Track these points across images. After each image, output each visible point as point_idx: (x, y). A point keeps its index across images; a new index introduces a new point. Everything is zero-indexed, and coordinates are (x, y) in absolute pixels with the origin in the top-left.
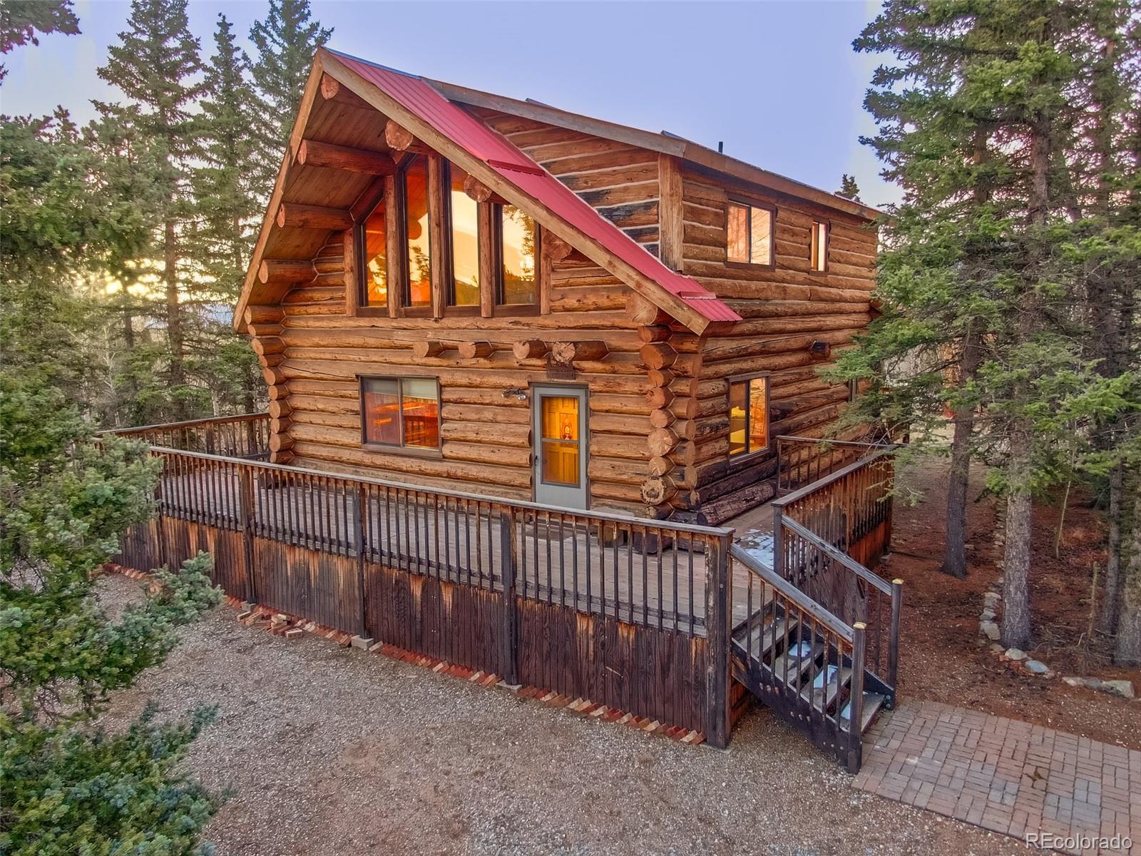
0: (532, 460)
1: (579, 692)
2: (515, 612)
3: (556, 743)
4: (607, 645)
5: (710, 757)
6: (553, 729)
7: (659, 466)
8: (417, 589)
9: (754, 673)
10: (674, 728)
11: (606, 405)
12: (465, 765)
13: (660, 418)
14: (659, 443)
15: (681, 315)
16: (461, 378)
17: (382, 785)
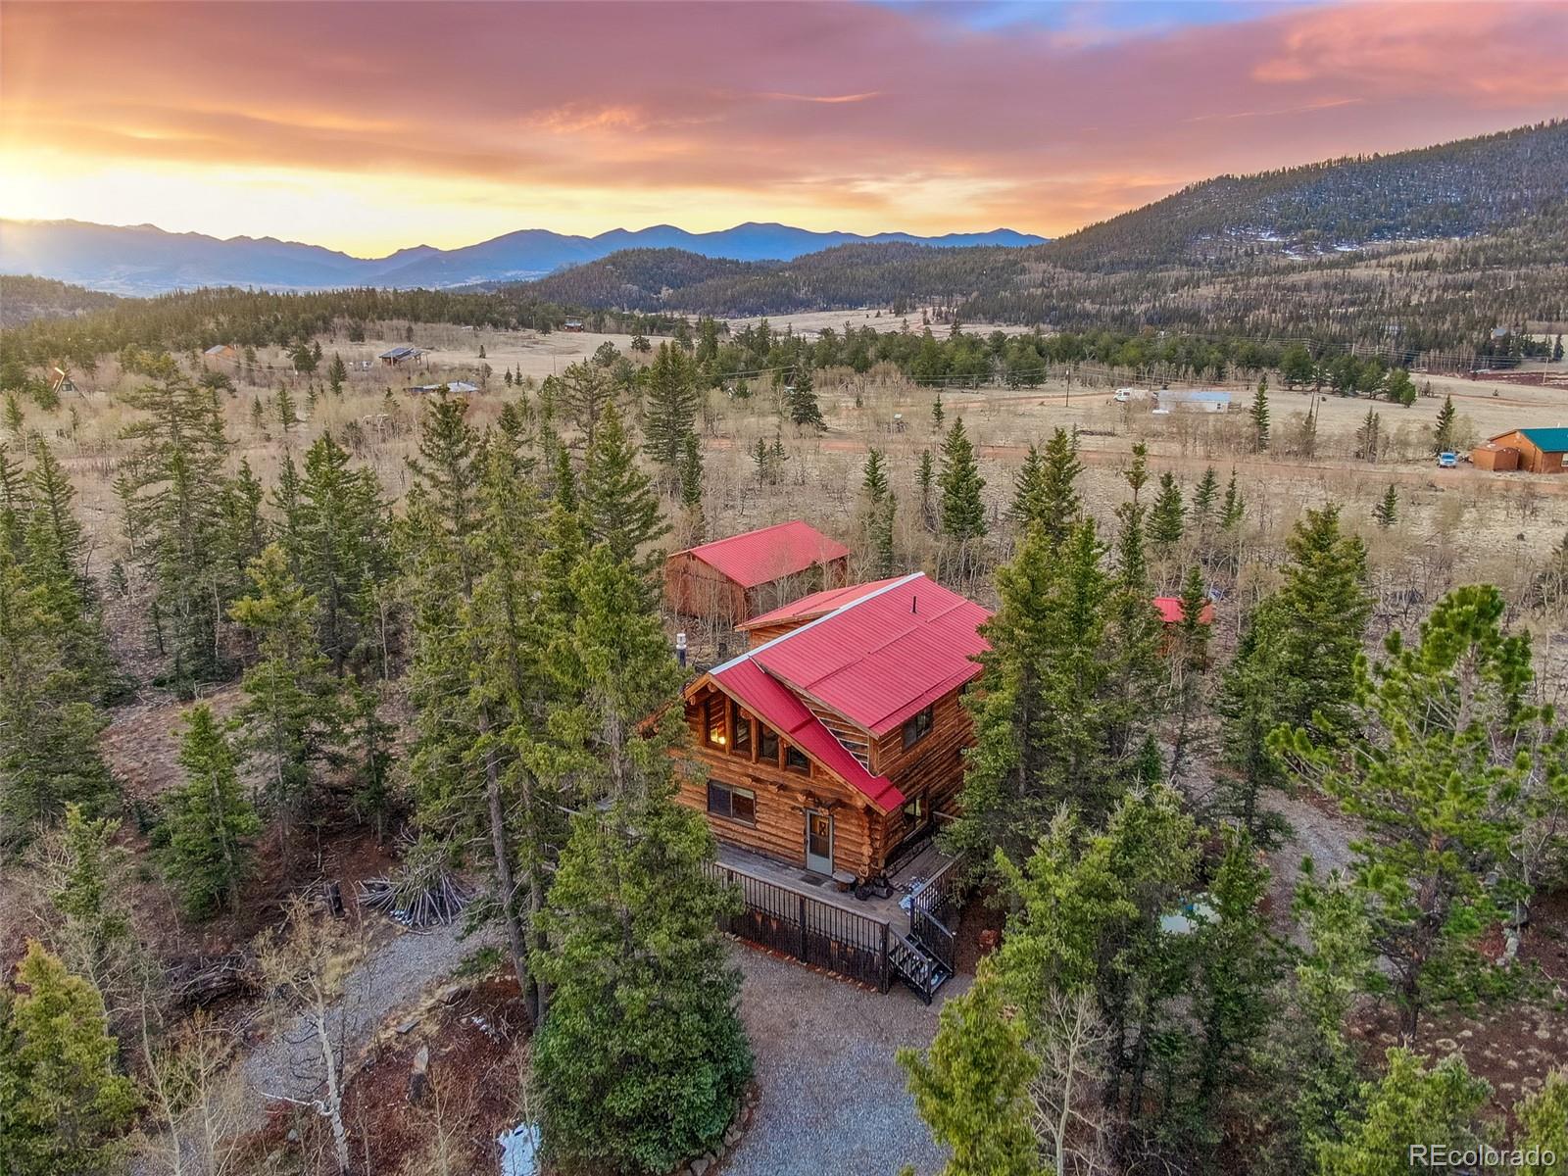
0: (806, 842)
1: (831, 969)
2: (804, 934)
3: (824, 991)
4: (843, 955)
5: (880, 998)
6: (822, 985)
7: (867, 861)
8: (759, 919)
9: (897, 970)
10: (867, 986)
11: (842, 825)
12: (792, 1001)
13: (867, 840)
14: (867, 850)
15: (875, 807)
16: (766, 794)
17: (763, 1009)
